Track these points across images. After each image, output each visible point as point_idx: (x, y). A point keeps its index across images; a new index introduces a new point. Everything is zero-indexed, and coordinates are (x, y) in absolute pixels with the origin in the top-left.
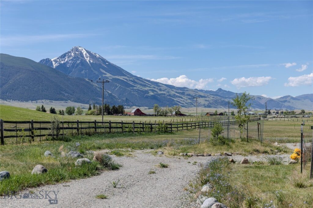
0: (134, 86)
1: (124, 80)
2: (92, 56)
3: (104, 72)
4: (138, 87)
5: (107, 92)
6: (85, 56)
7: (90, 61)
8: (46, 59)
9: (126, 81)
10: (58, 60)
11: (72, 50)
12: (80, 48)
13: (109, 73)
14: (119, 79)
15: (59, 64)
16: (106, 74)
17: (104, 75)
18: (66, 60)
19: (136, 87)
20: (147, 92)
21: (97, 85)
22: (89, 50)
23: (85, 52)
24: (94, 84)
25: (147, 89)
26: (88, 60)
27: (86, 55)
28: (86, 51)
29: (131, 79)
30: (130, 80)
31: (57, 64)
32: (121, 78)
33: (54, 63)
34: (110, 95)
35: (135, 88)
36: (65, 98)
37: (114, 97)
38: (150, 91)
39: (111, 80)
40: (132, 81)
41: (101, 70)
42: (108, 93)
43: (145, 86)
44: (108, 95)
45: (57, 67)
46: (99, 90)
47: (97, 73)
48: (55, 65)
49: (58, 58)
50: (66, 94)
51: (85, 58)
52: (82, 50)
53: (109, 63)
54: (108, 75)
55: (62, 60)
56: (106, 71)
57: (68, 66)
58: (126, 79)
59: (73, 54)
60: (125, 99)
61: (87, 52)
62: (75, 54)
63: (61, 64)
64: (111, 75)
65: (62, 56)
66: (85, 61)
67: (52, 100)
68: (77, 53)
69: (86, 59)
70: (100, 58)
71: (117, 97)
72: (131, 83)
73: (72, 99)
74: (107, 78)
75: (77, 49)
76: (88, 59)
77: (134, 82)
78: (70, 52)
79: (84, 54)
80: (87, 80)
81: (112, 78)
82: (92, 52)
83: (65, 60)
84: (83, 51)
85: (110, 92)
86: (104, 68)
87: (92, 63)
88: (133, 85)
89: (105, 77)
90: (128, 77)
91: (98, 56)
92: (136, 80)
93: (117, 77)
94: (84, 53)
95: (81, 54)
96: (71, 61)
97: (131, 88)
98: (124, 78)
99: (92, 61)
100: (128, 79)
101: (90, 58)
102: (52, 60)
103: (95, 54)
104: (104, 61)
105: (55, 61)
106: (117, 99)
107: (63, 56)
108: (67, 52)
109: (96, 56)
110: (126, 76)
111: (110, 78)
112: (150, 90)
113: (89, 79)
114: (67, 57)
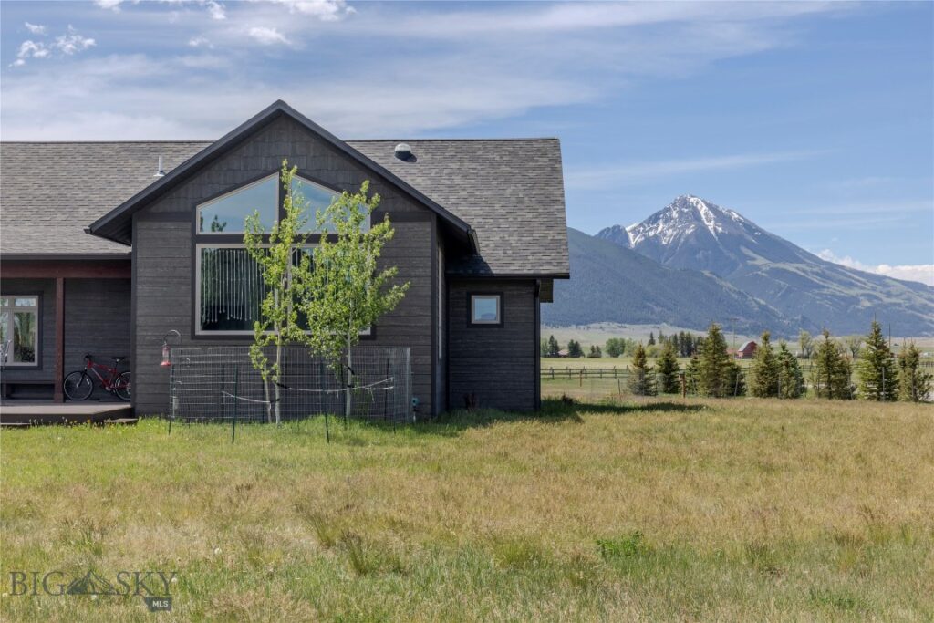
0: (824, 287)
1: (799, 272)
2: (721, 217)
3: (751, 254)
4: (834, 288)
5: (756, 301)
6: (704, 217)
7: (715, 229)
8: (614, 227)
9: (802, 274)
10: (642, 229)
11: (674, 205)
12: (692, 200)
13: (762, 256)
14: (785, 271)
15: (643, 238)
16: (754, 259)
17: (750, 262)
18: (660, 229)
19: (828, 288)
20: (855, 300)
21: (731, 286)
22: (714, 203)
23: (705, 207)
24: (723, 283)
25: (854, 292)
26: (711, 226)
27: (706, 214)
28: (708, 205)
29: (816, 270)
30: (813, 273)
31: (639, 239)
32: (791, 267)
33: (631, 235)
34: (763, 308)
35: (825, 291)
36: (654, 317)
37: (774, 314)
38: (861, 298)
39: (766, 272)
40: (817, 274)
41: (744, 249)
42: (758, 303)
43: (851, 285)
44: (757, 309)
45: (639, 245)
46: (735, 296)
47: (733, 257)
48: (634, 240)
49: (641, 225)
50: (658, 309)
51: (703, 222)
52: (697, 203)
53: (764, 234)
54: (760, 261)
55: (651, 229)
56: (755, 252)
57: (664, 243)
58: (804, 271)
59: (675, 215)
60: (799, 317)
61: (710, 207)
62: (681, 213)
63: (648, 239)
64: (767, 261)
65: (650, 218)
66: (705, 229)
67: (624, 322)
68: (686, 210)
69: (707, 223)
70: (740, 221)
71: (780, 314)
72: (815, 280)
73: (671, 321)
74: (757, 268)
75: (685, 203)
76: (713, 223)
77: (822, 275)
78: (668, 210)
79: (702, 213)
80: (707, 273)
81: (768, 268)
82: (720, 208)
83: (656, 228)
84: (699, 207)
85: (762, 302)
86: (749, 245)
87: (722, 233)
88: (821, 283)
89: (752, 265)
90: (808, 265)
91: (736, 216)
92: (827, 272)
93: (781, 265)
94: (703, 209)
95: (695, 212)
96: (671, 230)
97: (817, 291)
98: (798, 268)
99: (720, 229)
100: (808, 269)
101: (716, 221)
102: (628, 229)
103: (729, 211)
104: (750, 228)
105: (633, 230)
106: (779, 318)
107: (654, 219)
108: (661, 208)
109: (730, 218)
110: (802, 262)
111: (764, 269)
112: (863, 295)
113: (711, 273)
114: (661, 221)
